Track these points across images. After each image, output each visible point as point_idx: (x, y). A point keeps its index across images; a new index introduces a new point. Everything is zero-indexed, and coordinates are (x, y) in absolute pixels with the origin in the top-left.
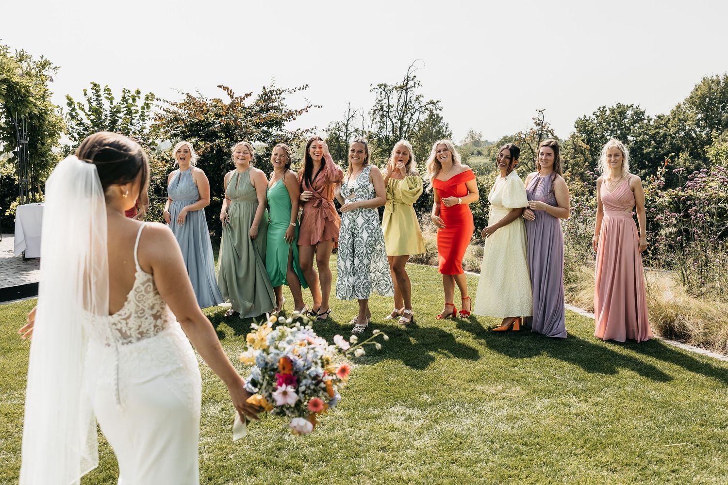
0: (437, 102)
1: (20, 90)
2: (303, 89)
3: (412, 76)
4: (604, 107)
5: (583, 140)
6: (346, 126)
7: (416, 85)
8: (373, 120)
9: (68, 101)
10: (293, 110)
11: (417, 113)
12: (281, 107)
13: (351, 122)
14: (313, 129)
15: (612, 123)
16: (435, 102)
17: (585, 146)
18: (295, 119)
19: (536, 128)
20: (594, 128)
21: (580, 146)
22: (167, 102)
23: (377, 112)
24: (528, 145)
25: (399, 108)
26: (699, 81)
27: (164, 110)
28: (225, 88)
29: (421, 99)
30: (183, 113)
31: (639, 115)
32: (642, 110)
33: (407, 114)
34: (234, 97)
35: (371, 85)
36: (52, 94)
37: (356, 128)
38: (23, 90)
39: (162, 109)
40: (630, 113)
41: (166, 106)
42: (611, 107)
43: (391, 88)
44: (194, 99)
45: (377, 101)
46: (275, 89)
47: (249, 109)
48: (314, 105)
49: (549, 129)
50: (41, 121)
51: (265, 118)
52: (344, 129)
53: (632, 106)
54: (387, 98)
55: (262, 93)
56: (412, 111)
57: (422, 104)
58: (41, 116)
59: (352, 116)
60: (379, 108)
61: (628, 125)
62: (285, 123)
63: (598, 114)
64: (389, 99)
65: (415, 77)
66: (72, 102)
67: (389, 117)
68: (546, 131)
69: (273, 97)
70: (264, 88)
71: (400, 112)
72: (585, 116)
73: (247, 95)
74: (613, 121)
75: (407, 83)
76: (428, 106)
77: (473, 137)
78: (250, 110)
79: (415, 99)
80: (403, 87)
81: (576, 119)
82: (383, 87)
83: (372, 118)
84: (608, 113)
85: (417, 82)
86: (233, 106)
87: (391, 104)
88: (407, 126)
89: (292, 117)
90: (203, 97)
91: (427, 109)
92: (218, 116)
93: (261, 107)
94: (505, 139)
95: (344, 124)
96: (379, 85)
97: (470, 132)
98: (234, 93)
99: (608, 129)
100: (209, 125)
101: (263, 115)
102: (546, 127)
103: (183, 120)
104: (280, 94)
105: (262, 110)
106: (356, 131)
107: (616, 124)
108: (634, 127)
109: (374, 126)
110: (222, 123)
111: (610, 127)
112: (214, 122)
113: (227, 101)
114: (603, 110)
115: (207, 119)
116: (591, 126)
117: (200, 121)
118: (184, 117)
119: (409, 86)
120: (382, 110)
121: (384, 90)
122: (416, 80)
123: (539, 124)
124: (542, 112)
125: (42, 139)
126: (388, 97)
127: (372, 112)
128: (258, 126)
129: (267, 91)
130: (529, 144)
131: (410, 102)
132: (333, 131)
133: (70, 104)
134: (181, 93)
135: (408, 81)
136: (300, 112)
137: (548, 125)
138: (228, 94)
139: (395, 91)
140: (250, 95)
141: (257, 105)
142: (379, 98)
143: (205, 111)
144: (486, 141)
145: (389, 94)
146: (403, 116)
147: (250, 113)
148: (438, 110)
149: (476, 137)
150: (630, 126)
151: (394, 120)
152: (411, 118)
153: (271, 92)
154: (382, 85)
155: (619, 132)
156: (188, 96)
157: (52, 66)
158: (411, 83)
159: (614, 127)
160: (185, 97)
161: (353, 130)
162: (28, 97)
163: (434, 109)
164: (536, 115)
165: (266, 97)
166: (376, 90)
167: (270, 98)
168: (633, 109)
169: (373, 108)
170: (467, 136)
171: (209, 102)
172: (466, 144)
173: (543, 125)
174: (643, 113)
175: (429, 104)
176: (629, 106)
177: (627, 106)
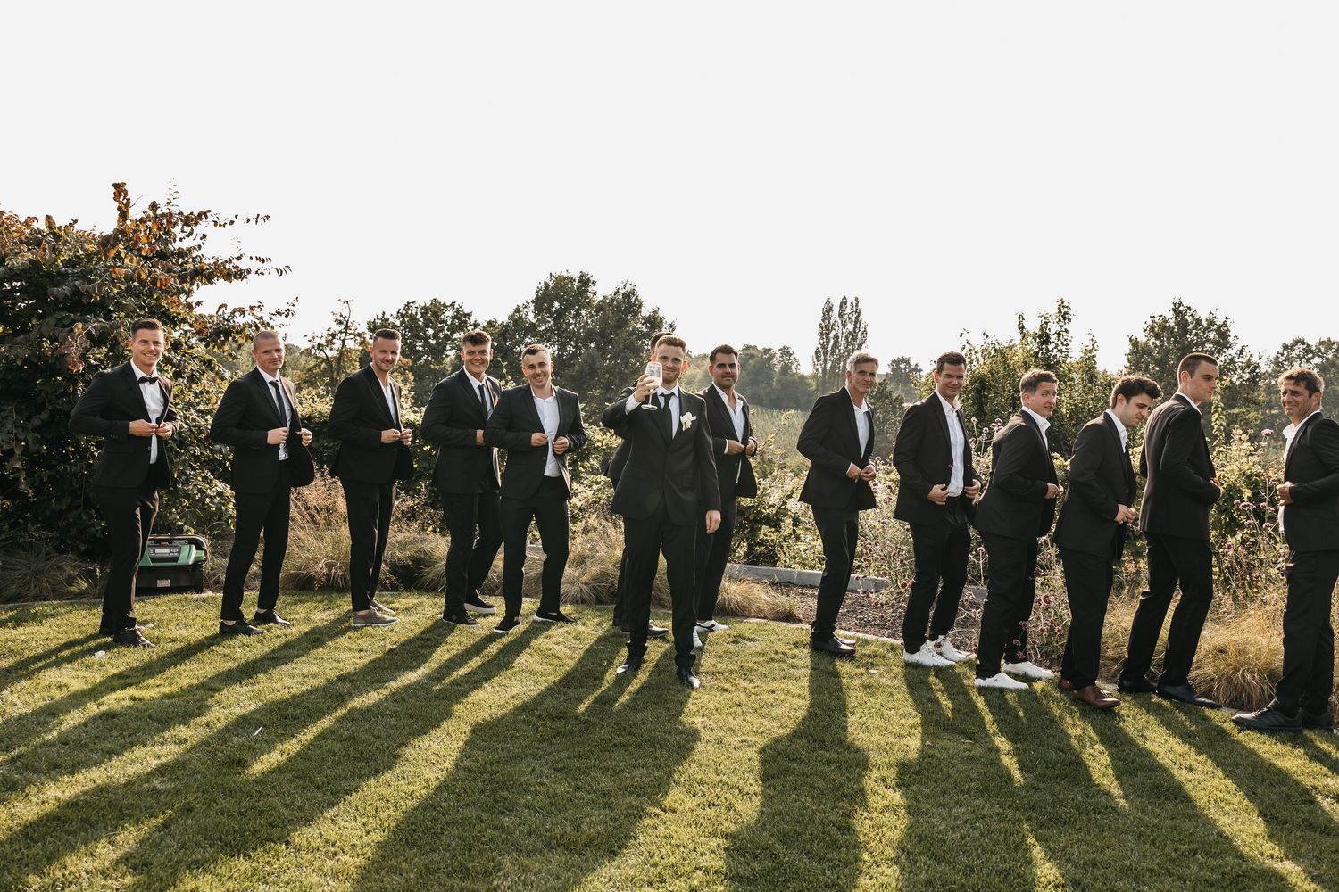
4: (414, 303)
19: (337, 329)
24: (322, 355)
26: (545, 278)
31: (462, 319)
32: (466, 312)
40: (449, 314)
42: (422, 305)
53: (453, 304)
63: (403, 312)
68: (353, 334)
72: (384, 313)
102: (353, 329)
123: (341, 323)
124: (348, 303)
168: (454, 309)
173: (348, 325)
174: (468, 315)
176: (448, 304)
177: (444, 305)
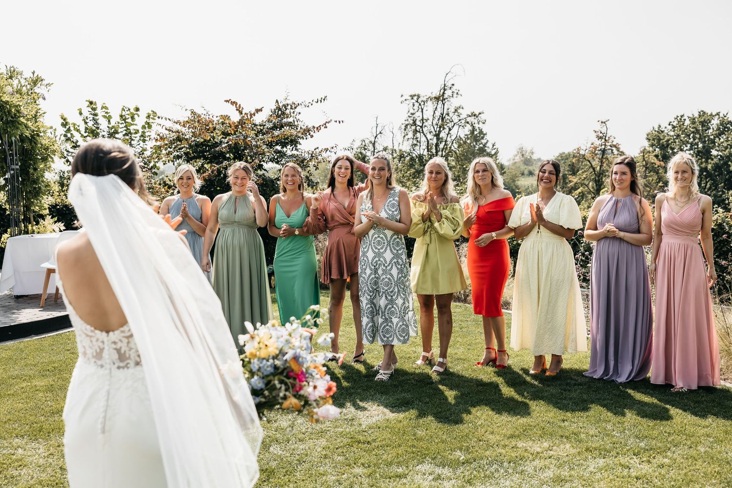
0: (480, 114)
1: (11, 110)
2: (321, 101)
3: (449, 84)
4: (682, 116)
5: (657, 156)
6: (374, 144)
7: (455, 95)
8: (404, 136)
9: (62, 121)
10: (310, 126)
11: (456, 127)
12: (296, 123)
13: (379, 139)
14: (332, 148)
15: (692, 135)
16: (477, 114)
17: (658, 163)
18: (312, 136)
19: (598, 142)
20: (670, 142)
21: (653, 163)
22: (169, 120)
23: (409, 127)
24: (588, 163)
25: (434, 123)
27: (166, 129)
28: (234, 103)
29: (460, 111)
30: (187, 133)
31: (726, 125)
32: (729, 120)
33: (444, 129)
34: (243, 113)
35: (402, 96)
36: (44, 113)
37: (385, 146)
38: (13, 110)
39: (164, 127)
40: (715, 122)
41: (169, 124)
42: (691, 116)
43: (425, 99)
44: (199, 116)
45: (409, 114)
46: (290, 102)
47: (260, 125)
48: (334, 120)
49: (614, 143)
50: (33, 144)
51: (278, 136)
52: (371, 148)
53: (718, 114)
54: (420, 110)
55: (275, 107)
56: (450, 125)
57: (462, 117)
58: (33, 139)
59: (380, 133)
60: (411, 122)
61: (712, 137)
62: (301, 141)
63: (675, 124)
64: (422, 112)
65: (453, 85)
66: (66, 123)
67: (423, 132)
68: (611, 146)
69: (288, 112)
70: (277, 101)
71: (436, 127)
72: (660, 126)
73: (258, 111)
74: (693, 132)
75: (444, 93)
76: (469, 119)
77: (523, 155)
78: (262, 128)
79: (453, 111)
80: (439, 97)
81: (649, 130)
82: (415, 98)
83: (403, 135)
84: (687, 122)
85: (456, 92)
86: (241, 123)
87: (425, 117)
88: (444, 143)
89: (309, 134)
90: (209, 113)
91: (468, 123)
92: (226, 134)
93: (274, 124)
94: (562, 157)
95: (371, 142)
96: (411, 96)
97: (520, 149)
98: (243, 109)
99: (688, 142)
100: (216, 145)
101: (276, 133)
102: (610, 141)
103: (186, 140)
104: (295, 108)
105: (275, 127)
106: (385, 149)
107: (698, 136)
108: (720, 139)
109: (405, 143)
110: (230, 143)
111: (690, 139)
112: (221, 142)
113: (235, 117)
114: (680, 119)
115: (214, 138)
116: (666, 138)
117: (205, 140)
118: (187, 137)
119: (446, 96)
120: (415, 125)
121: (417, 102)
122: (454, 89)
123: (601, 138)
124: (605, 123)
125: (34, 163)
126: (422, 109)
127: (403, 127)
128: (270, 145)
129: (281, 105)
130: (589, 161)
131: (448, 114)
132: (359, 150)
133: (65, 124)
134: (184, 109)
135: (445, 90)
136: (319, 129)
137: (612, 138)
138: (237, 110)
139: (430, 103)
140: (261, 110)
141: (269, 121)
142: (412, 111)
143: (211, 129)
144: (539, 160)
145: (423, 106)
146: (440, 131)
147: (261, 130)
148: (481, 123)
149: (527, 154)
150: (714, 137)
151: (429, 136)
152: (449, 133)
153: (285, 106)
154: (415, 95)
155: (700, 145)
156: (193, 112)
157: (44, 82)
158: (448, 93)
159: (694, 140)
160: (189, 114)
161: (381, 148)
162: (19, 117)
163: (476, 122)
164: (598, 127)
165: (280, 112)
166: (407, 101)
167: (283, 113)
168: (719, 118)
169: (404, 122)
170: (516, 153)
171: (215, 119)
172: (515, 163)
173: (607, 139)
175: (470, 116)
176: (714, 114)
177: (711, 115)
